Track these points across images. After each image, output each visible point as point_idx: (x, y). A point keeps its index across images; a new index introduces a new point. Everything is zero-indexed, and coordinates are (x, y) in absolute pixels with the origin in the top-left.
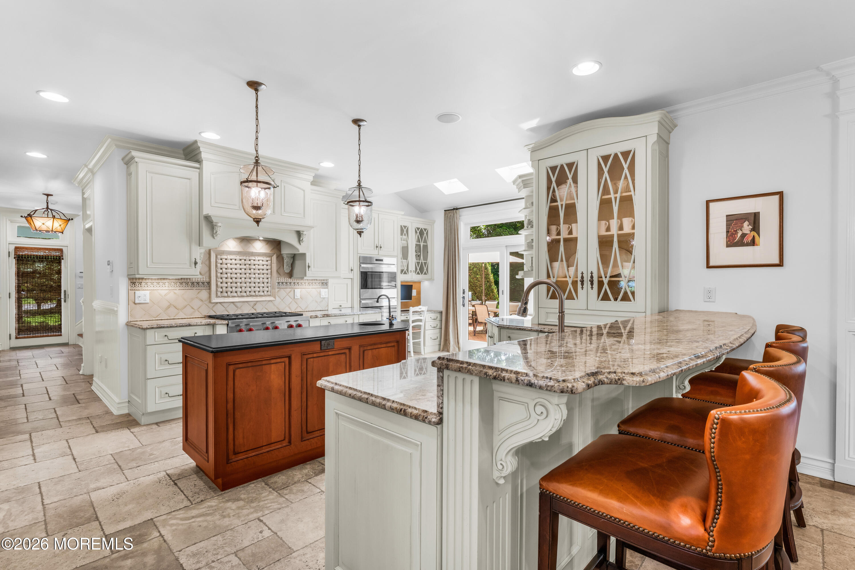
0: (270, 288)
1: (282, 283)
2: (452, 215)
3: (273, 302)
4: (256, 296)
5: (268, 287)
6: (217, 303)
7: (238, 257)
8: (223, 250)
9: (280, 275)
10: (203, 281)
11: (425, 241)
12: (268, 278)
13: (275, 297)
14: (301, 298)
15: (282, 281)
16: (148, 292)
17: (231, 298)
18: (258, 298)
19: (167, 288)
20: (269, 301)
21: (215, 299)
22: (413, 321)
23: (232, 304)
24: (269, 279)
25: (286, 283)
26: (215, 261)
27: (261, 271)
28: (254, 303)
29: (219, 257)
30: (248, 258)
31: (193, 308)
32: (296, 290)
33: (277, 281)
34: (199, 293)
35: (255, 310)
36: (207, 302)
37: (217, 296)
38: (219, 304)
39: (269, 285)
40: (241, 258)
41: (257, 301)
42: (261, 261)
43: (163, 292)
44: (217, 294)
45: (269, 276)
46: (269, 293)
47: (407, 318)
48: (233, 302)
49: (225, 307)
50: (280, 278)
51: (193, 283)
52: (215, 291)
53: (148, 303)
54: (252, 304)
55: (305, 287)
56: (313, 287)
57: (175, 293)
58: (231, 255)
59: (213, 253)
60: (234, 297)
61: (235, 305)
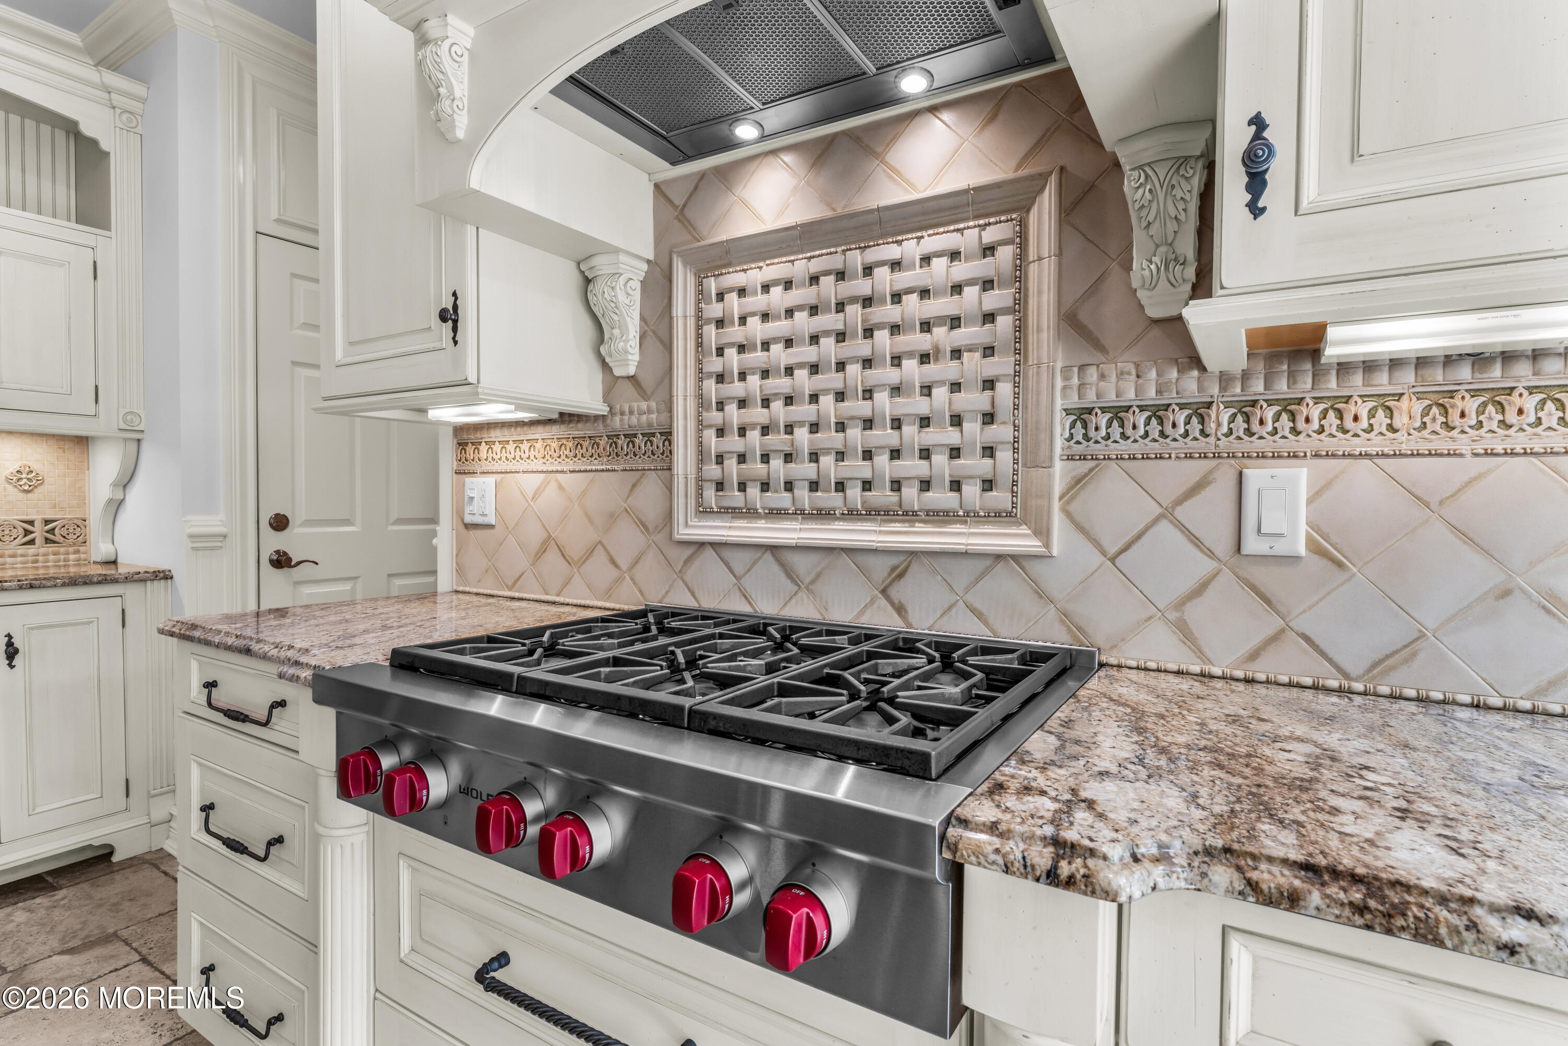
0: (1004, 456)
1: (1118, 413)
3: (1036, 568)
4: (909, 515)
5: (989, 451)
6: (701, 545)
7: (801, 267)
8: (724, 238)
9: (1098, 345)
10: (650, 425)
12: (989, 384)
13: (1042, 532)
14: (1315, 549)
15: (1111, 398)
16: (491, 480)
17: (762, 523)
18: (919, 527)
19: (538, 465)
20: (999, 557)
21: (694, 522)
23: (768, 556)
24: (1004, 390)
25: (1158, 413)
26: (691, 310)
27: (940, 332)
28: (894, 561)
29: (712, 285)
30: (857, 259)
31: (613, 562)
32: (1256, 476)
33: (1074, 401)
34: (634, 486)
35: (900, 609)
36: (660, 538)
37: (704, 511)
38: (709, 552)
39: (1001, 432)
40: (815, 266)
41: (913, 554)
42: (940, 264)
43: (531, 482)
44: (700, 494)
45: (1001, 365)
46: (1000, 498)
48: (773, 549)
49: (738, 568)
50: (1092, 374)
51: (613, 438)
52: (692, 477)
53: (491, 527)
54: (881, 567)
57: (561, 487)
58: (764, 260)
59: (685, 267)
60: (775, 514)
61: (781, 564)
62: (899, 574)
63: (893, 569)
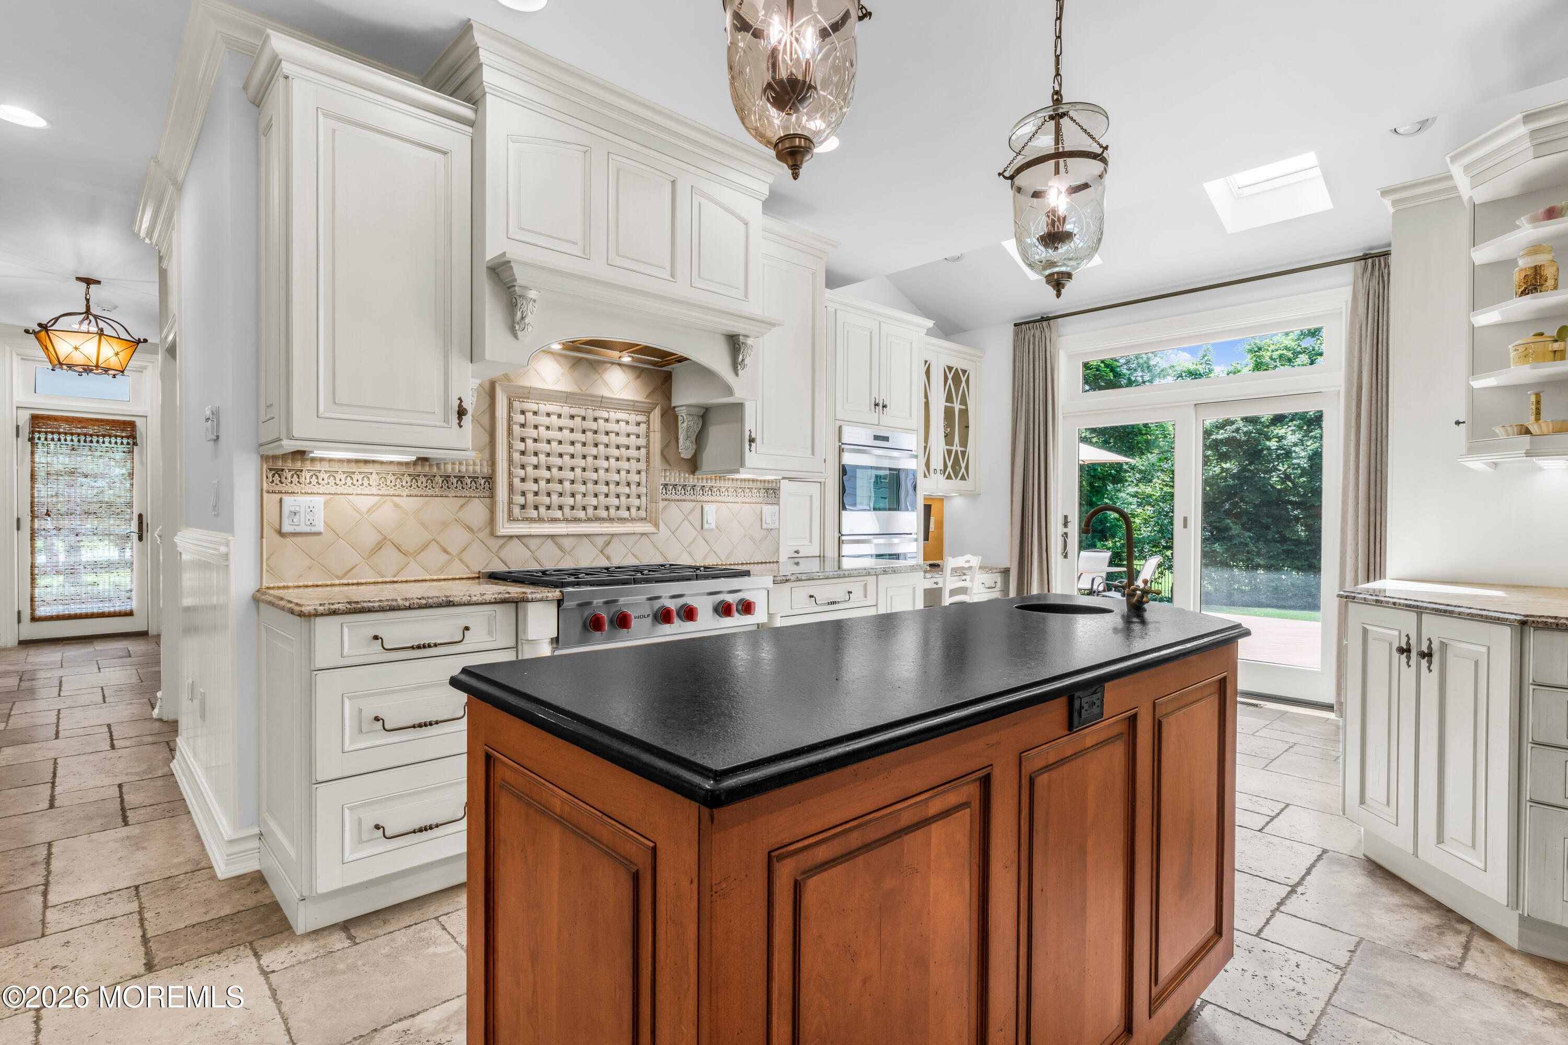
0: (643, 498)
1: (675, 486)
2: (1038, 334)
3: (652, 537)
4: (611, 520)
5: (639, 497)
6: (511, 537)
7: (566, 410)
8: (528, 384)
9: (669, 464)
10: (475, 472)
11: (964, 401)
12: (639, 472)
13: (656, 525)
14: (717, 527)
15: (672, 482)
16: (320, 500)
17: (546, 525)
18: (615, 525)
19: (374, 490)
20: (642, 534)
21: (506, 525)
22: (953, 592)
23: (549, 541)
24: (643, 474)
25: (684, 487)
26: (505, 416)
27: (623, 450)
28: (606, 538)
29: (517, 405)
30: (590, 414)
31: (445, 551)
32: (706, 507)
33: (662, 481)
34: (462, 506)
35: (608, 558)
36: (484, 535)
37: (511, 518)
38: (516, 540)
39: (643, 490)
40: (573, 411)
41: (613, 535)
42: (622, 424)
43: (365, 503)
44: (510, 511)
45: (642, 466)
46: (642, 514)
47: (936, 583)
48: (552, 537)
49: (533, 548)
50: (668, 474)
51: (446, 478)
52: (506, 502)
53: (319, 534)
54: (600, 541)
55: (726, 499)
56: (746, 500)
57: (396, 505)
58: (548, 401)
59: (502, 392)
60: (554, 520)
61: (556, 544)
62: (608, 544)
63: (606, 542)
